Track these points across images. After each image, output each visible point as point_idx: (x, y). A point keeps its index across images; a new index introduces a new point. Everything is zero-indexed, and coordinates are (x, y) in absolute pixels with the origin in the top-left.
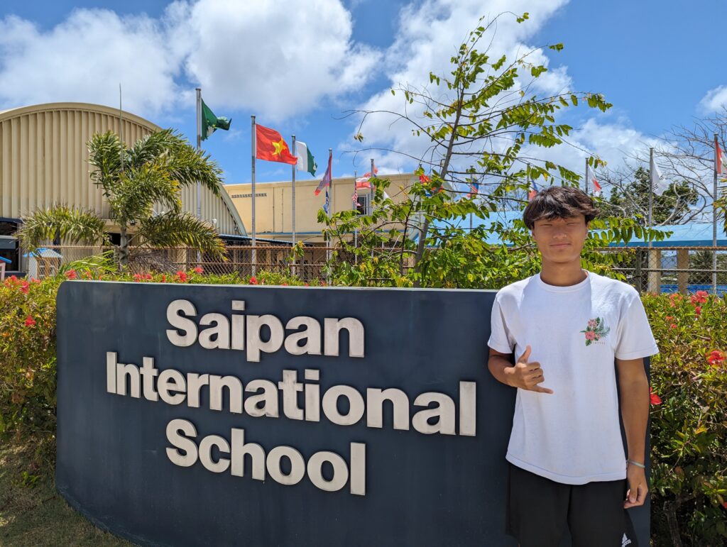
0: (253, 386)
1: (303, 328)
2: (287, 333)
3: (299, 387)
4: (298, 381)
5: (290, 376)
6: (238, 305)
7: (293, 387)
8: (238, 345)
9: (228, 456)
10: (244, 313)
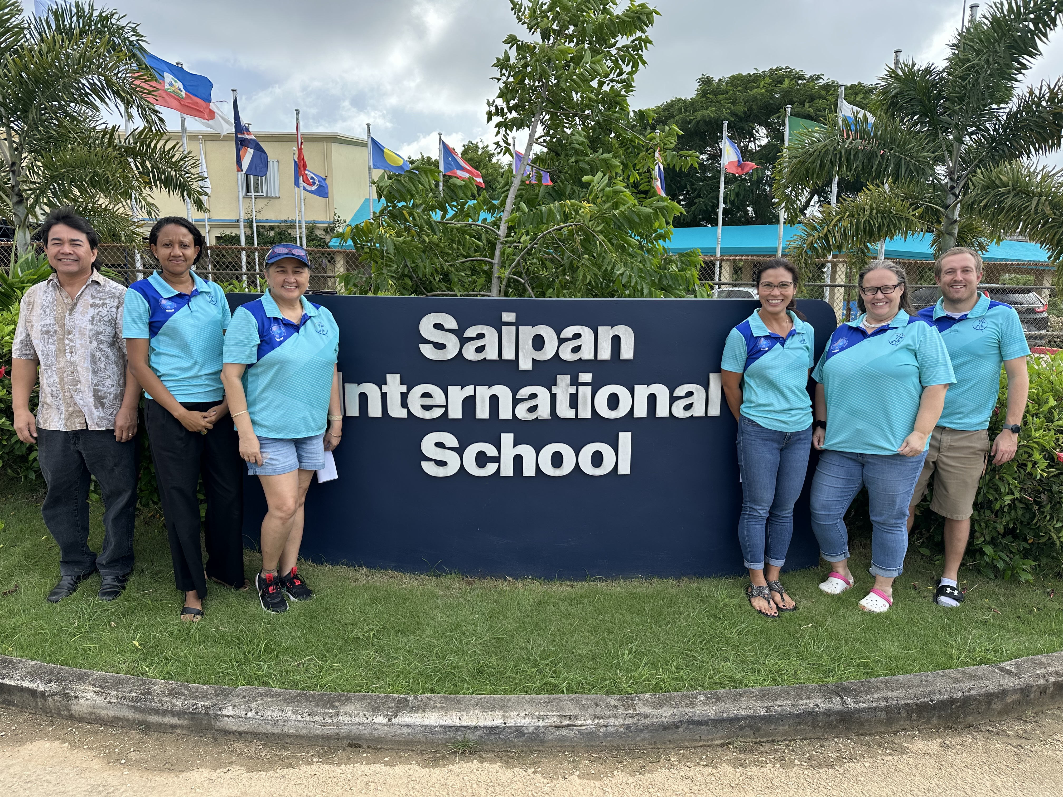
0: (525, 392)
1: (577, 336)
2: (561, 341)
3: (573, 390)
4: (571, 384)
5: (563, 380)
6: (509, 317)
7: (567, 390)
8: (508, 354)
9: (497, 460)
10: (517, 324)
